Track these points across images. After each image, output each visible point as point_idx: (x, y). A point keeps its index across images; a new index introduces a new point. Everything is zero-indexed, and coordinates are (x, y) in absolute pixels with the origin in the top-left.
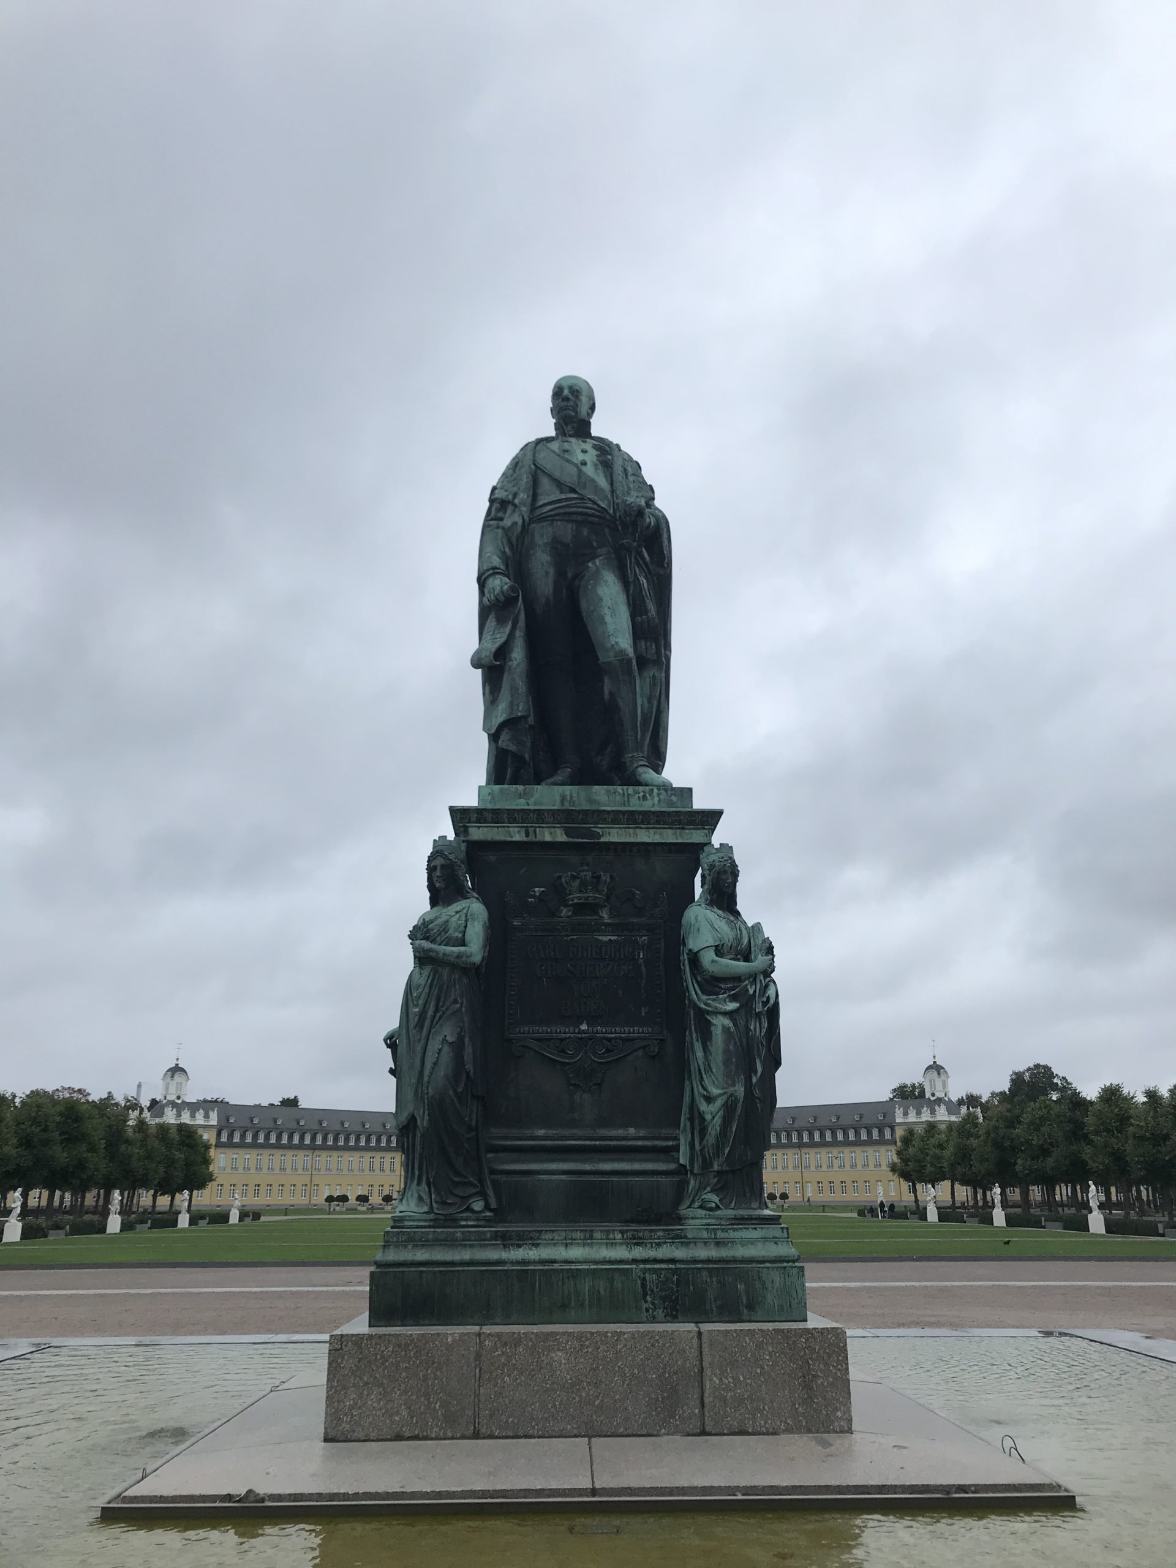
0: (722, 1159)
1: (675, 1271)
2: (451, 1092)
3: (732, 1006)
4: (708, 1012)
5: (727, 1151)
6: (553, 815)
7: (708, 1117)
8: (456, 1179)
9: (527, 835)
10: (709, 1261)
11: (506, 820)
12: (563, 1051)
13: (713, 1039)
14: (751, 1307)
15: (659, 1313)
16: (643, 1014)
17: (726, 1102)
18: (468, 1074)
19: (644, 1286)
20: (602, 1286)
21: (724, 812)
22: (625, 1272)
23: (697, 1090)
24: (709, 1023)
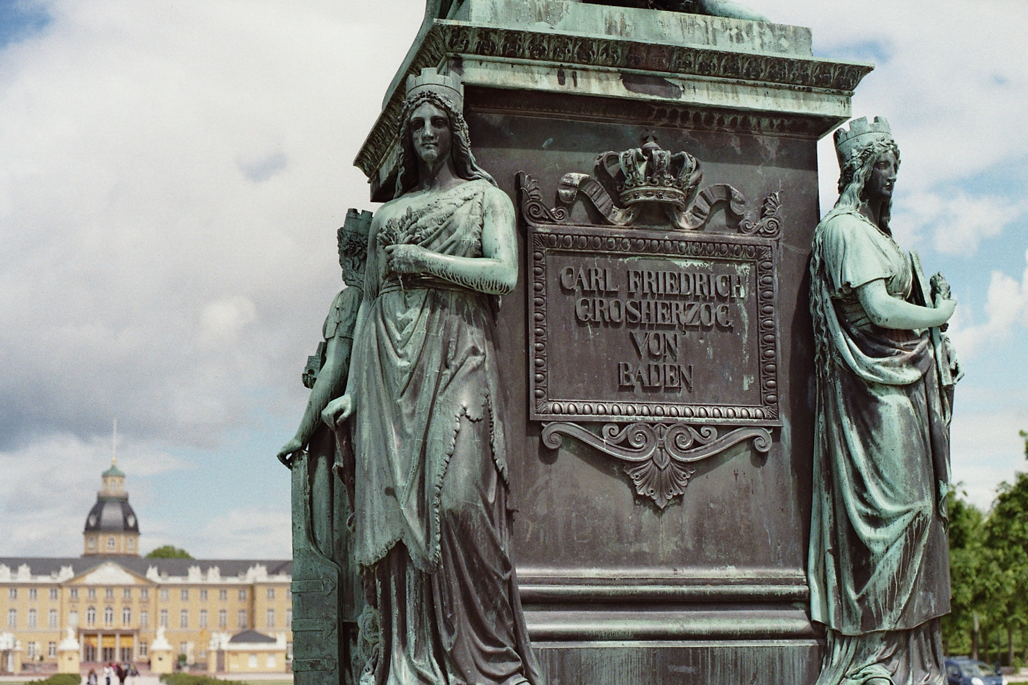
0: (896, 612)
2: (480, 505)
3: (911, 375)
4: (872, 384)
5: (904, 600)
6: (606, 50)
7: (878, 549)
8: (489, 649)
9: (562, 82)
11: (527, 53)
12: (626, 444)
13: (885, 425)
16: (746, 387)
17: (910, 525)
18: (500, 474)
21: (869, 69)
23: (854, 505)
24: (876, 401)
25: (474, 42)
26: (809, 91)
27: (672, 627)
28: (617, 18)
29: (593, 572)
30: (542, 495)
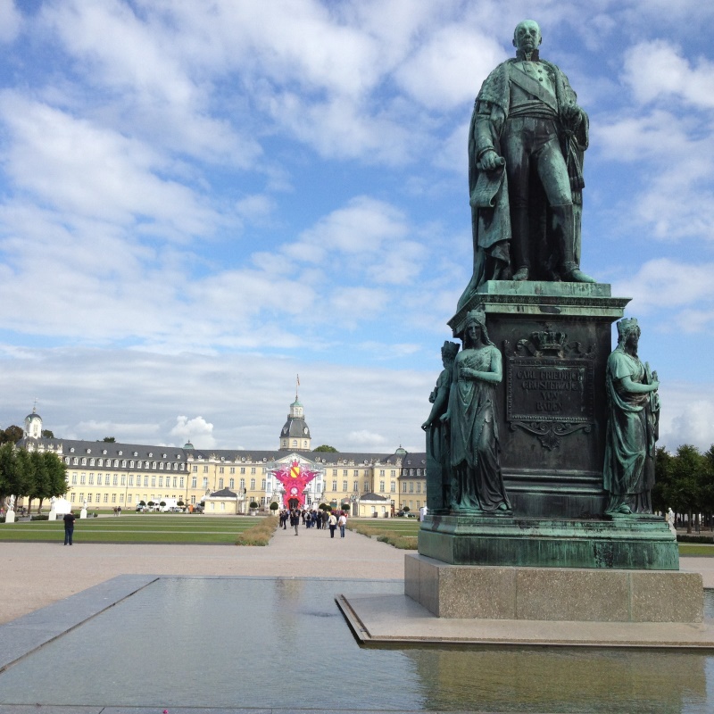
0: (632, 488)
1: (611, 544)
2: (490, 449)
4: (625, 411)
5: (635, 484)
6: (533, 299)
7: (626, 466)
8: (492, 493)
9: (518, 310)
10: (628, 539)
11: (507, 301)
12: (539, 429)
13: (629, 425)
14: (650, 562)
15: (603, 564)
16: (582, 410)
17: (636, 459)
18: (496, 439)
19: (595, 550)
20: (573, 549)
21: (630, 300)
22: (585, 543)
23: (618, 452)
24: (627, 417)
25: (489, 299)
26: (608, 308)
27: (554, 489)
28: (539, 286)
29: (527, 470)
30: (511, 446)
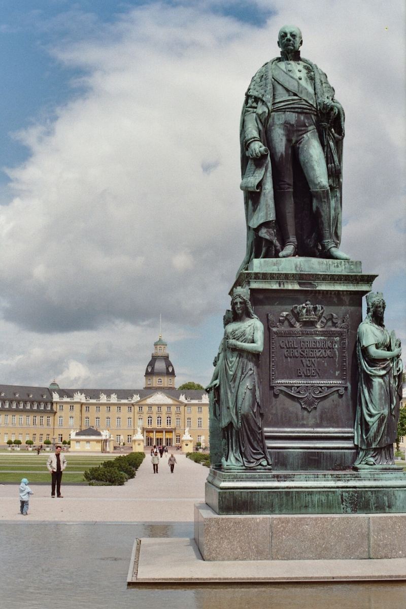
0: (376, 443)
1: (356, 492)
2: (252, 412)
3: (383, 372)
4: (371, 375)
5: (379, 439)
6: (293, 276)
7: (371, 424)
8: (255, 451)
9: (280, 286)
10: (371, 487)
11: (269, 278)
12: (299, 392)
13: (374, 387)
14: (389, 507)
15: (349, 510)
16: (337, 375)
17: (380, 417)
18: (258, 404)
19: (342, 498)
20: (323, 498)
21: (377, 276)
22: (334, 492)
23: (365, 411)
24: (372, 380)
25: (253, 277)
26: (358, 283)
27: (312, 446)
28: (298, 263)
30: (274, 408)
